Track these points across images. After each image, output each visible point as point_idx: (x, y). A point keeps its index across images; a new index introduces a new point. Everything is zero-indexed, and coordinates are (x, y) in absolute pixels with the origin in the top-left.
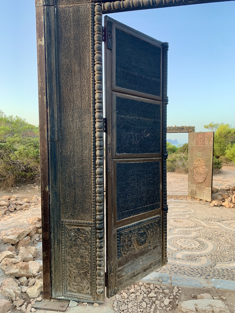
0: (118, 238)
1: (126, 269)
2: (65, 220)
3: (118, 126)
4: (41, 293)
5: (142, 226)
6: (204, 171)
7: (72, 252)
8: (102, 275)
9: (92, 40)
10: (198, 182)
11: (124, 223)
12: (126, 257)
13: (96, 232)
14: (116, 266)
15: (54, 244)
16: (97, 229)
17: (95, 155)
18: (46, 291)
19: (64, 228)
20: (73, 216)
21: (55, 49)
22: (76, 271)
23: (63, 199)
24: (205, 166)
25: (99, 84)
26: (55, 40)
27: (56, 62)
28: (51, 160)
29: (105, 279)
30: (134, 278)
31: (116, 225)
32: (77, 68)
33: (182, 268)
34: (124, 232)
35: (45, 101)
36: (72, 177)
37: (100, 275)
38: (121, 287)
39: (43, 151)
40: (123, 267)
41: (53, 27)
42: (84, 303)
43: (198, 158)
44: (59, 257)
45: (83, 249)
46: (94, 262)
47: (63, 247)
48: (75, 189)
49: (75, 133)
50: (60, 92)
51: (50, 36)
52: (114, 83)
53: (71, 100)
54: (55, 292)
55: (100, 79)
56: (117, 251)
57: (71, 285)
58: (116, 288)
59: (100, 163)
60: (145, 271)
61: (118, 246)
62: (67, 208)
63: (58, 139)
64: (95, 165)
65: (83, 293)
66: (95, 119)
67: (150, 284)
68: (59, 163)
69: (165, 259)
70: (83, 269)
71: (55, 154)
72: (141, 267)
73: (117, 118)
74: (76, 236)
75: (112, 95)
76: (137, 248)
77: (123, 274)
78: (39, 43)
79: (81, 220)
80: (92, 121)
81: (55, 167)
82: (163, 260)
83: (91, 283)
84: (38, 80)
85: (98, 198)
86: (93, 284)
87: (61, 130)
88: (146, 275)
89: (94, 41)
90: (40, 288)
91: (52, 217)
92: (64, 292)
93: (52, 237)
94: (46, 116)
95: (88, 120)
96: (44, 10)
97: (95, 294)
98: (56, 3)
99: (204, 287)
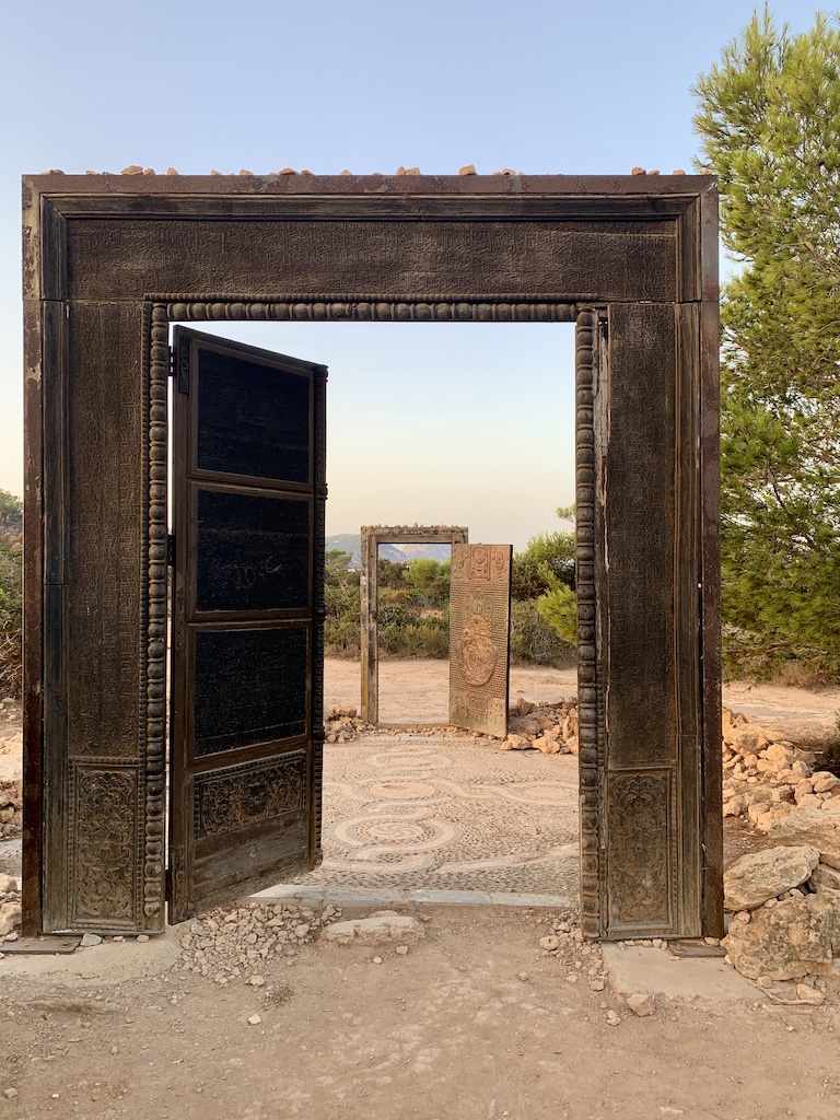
0: (196, 793)
1: (214, 866)
2: (77, 757)
3: (202, 551)
4: (16, 927)
5: (257, 772)
6: (488, 651)
7: (91, 828)
8: (157, 872)
9: (144, 376)
10: (474, 682)
11: (212, 763)
12: (214, 837)
13: (147, 781)
14: (190, 854)
15: (50, 811)
16: (148, 773)
17: (147, 616)
18: (28, 917)
19: (73, 776)
20: (95, 749)
21: (65, 389)
22: (99, 870)
23: (73, 710)
24: (490, 638)
25: (159, 468)
26: (65, 371)
27: (65, 418)
28: (49, 624)
29: (164, 882)
30: (237, 889)
31: (193, 765)
32: (111, 433)
33: (358, 877)
34: (210, 783)
35: (39, 499)
36: (95, 662)
37: (152, 873)
38: (203, 905)
39: (31, 606)
40: (207, 858)
41: (61, 342)
42: (115, 938)
43: (474, 617)
44: (61, 841)
45: (117, 819)
46: (140, 846)
47: (71, 818)
48: (100, 689)
49: (103, 567)
50: (72, 480)
51: (54, 362)
52: (194, 462)
53: (98, 496)
54: (49, 920)
55: (164, 457)
56: (193, 823)
57: (88, 902)
58: (191, 906)
59: (157, 631)
60: (262, 874)
61: (196, 813)
62: (82, 731)
63: (66, 579)
64: (147, 636)
65: (114, 918)
66: (147, 538)
67: (274, 905)
68: (66, 633)
69: (316, 853)
70: (115, 864)
71: (57, 613)
72: (251, 863)
73: (201, 536)
74: (102, 791)
75: (189, 486)
76: (242, 821)
77: (208, 874)
78: (28, 377)
79: (114, 755)
80: (142, 541)
81: (57, 641)
82: (310, 854)
83: (132, 891)
84: (25, 453)
85: (151, 706)
86: (137, 895)
87: (73, 560)
88: (266, 887)
89: (150, 379)
90: (12, 917)
91: (46, 750)
92: (69, 918)
93: (46, 796)
94: (39, 530)
95: (132, 541)
96: (42, 309)
97: (142, 915)
98: (69, 294)
99: (392, 903)
